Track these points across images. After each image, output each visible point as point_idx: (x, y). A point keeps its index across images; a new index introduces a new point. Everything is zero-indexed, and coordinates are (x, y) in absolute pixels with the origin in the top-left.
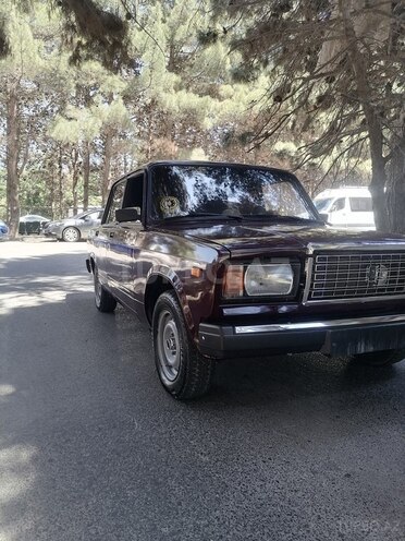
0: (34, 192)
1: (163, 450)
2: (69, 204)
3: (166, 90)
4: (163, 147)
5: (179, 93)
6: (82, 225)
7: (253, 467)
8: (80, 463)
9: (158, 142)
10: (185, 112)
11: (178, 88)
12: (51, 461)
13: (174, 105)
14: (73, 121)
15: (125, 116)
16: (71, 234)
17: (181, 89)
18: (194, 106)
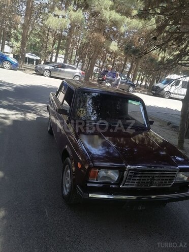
0: (34, 43)
1: (53, 230)
2: (49, 53)
3: (105, 9)
4: (98, 38)
5: (111, 11)
6: (52, 70)
7: (84, 248)
8: (21, 230)
9: (96, 34)
10: (112, 22)
11: (112, 8)
12: (10, 226)
13: (108, 17)
14: (57, 18)
15: (82, 19)
16: (47, 73)
17: (112, 10)
18: (117, 19)
